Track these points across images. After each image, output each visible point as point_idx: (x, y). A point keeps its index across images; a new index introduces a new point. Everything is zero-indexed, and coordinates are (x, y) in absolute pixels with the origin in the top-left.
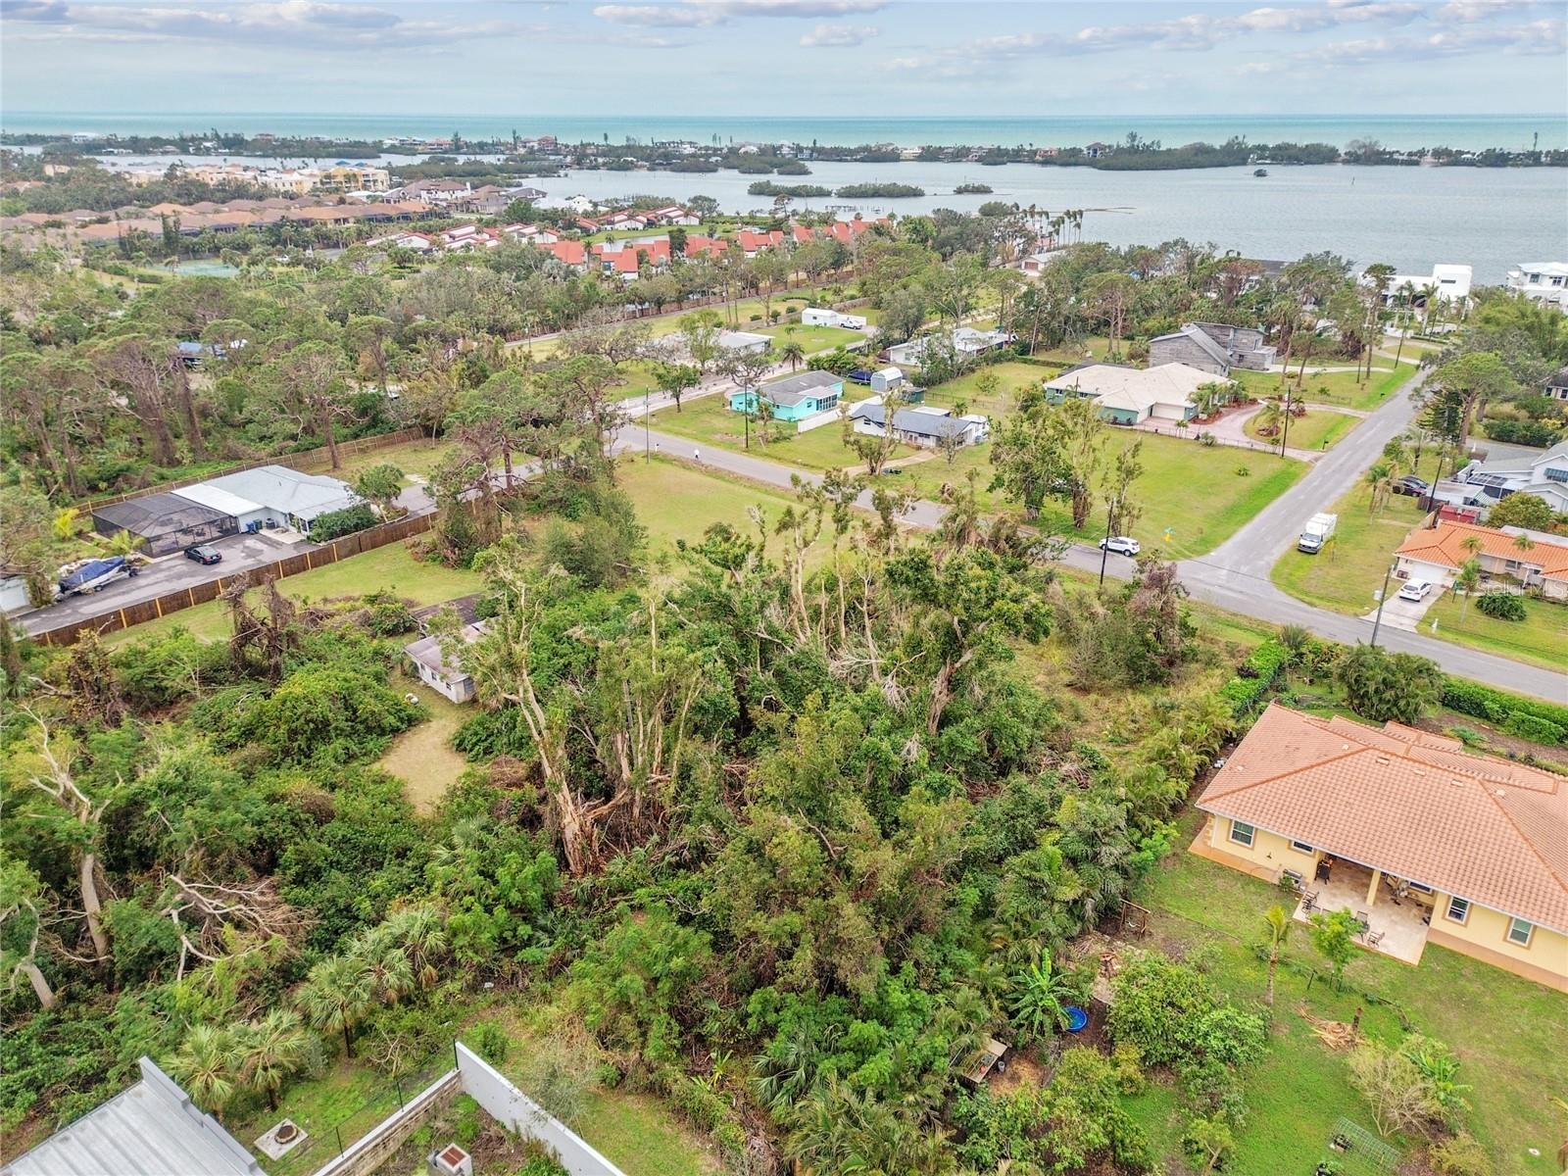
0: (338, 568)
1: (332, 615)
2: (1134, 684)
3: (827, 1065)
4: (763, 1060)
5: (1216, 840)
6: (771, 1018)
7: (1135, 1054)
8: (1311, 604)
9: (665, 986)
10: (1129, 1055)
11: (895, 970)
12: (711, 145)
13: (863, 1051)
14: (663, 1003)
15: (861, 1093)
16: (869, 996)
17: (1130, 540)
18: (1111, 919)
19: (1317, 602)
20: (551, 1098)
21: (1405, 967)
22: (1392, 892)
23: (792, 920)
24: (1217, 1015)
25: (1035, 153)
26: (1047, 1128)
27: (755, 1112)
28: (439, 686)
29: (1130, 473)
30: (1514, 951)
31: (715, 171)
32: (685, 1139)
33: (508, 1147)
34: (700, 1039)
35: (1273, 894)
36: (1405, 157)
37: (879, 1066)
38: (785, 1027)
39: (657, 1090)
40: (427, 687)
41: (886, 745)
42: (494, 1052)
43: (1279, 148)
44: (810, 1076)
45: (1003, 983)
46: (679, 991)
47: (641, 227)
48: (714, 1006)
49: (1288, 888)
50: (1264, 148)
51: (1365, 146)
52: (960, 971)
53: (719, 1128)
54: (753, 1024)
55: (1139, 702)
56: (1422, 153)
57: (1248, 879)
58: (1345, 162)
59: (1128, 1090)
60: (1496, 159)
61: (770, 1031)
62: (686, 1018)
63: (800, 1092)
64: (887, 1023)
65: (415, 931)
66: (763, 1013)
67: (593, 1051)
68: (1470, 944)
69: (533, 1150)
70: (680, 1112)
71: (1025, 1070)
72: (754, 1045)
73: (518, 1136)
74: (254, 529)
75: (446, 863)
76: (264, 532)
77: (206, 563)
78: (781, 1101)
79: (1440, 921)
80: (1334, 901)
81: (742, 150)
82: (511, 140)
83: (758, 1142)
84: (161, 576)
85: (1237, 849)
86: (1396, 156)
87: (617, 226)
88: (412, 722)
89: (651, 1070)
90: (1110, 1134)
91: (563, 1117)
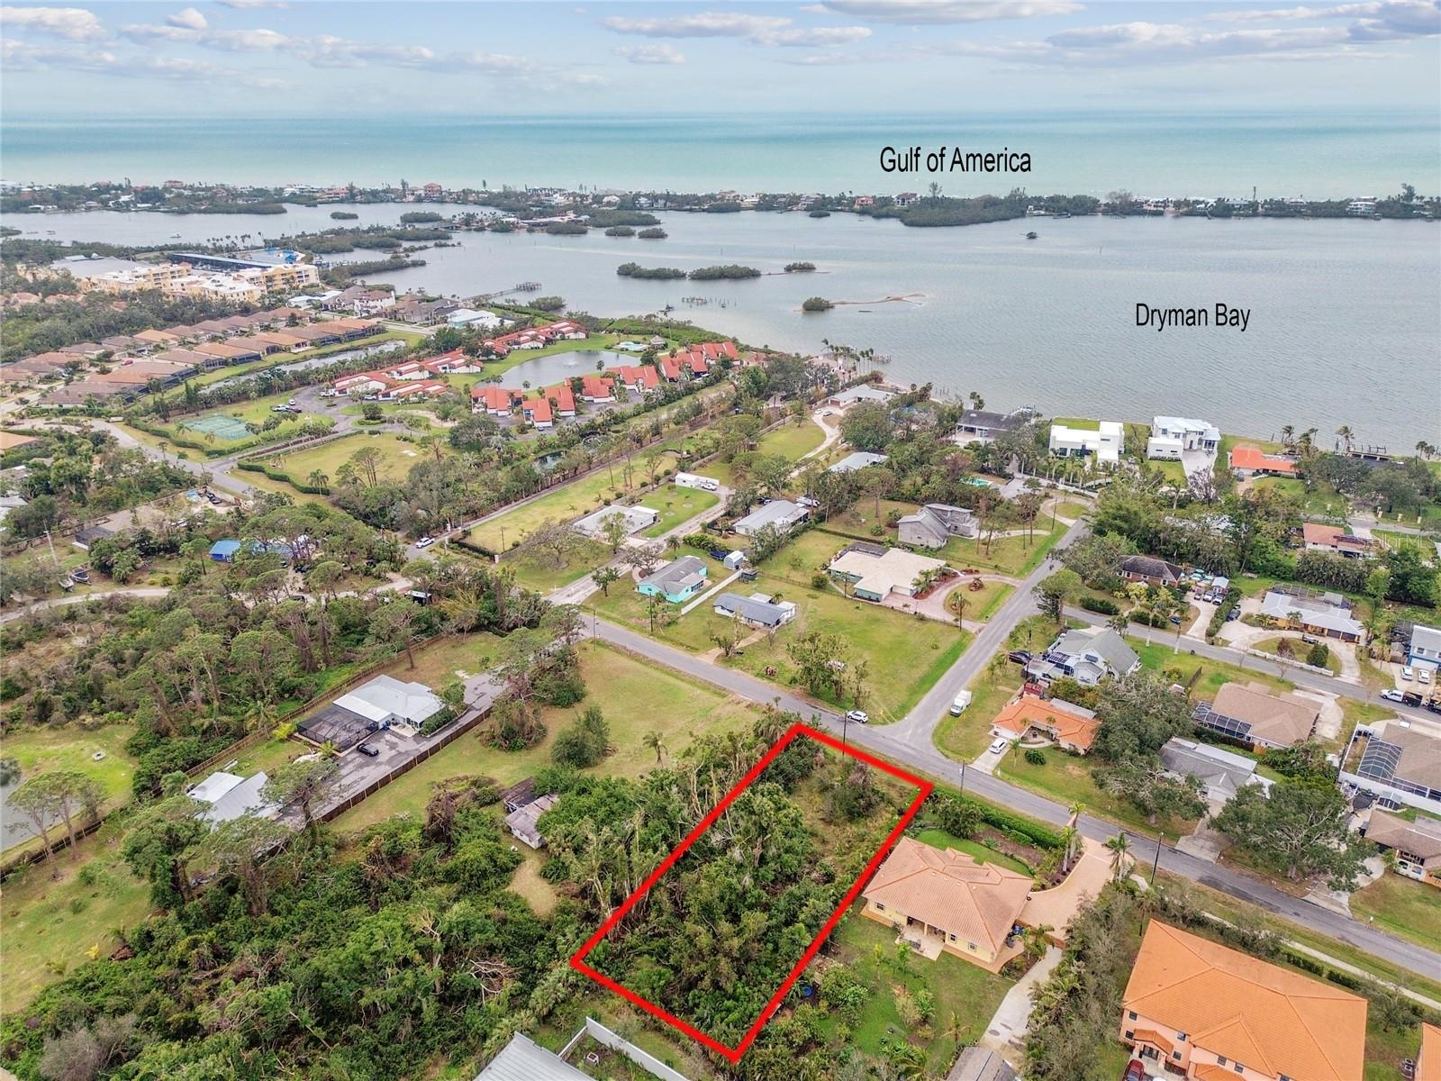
0: (444, 755)
1: (457, 796)
2: (851, 820)
3: (717, 1017)
4: (695, 1016)
5: (871, 909)
6: (697, 1001)
7: (826, 1003)
8: (947, 756)
9: (657, 991)
10: (824, 1004)
11: (740, 979)
12: (578, 191)
13: (729, 1011)
14: (657, 997)
15: (728, 1025)
16: (731, 991)
17: (863, 714)
18: (825, 949)
19: (950, 754)
20: (625, 1035)
21: (932, 961)
22: (934, 931)
23: (703, 965)
24: (853, 989)
25: (853, 201)
26: (792, 1033)
27: (693, 1035)
28: (525, 839)
29: (862, 676)
30: (970, 952)
31: (585, 232)
32: (670, 1046)
33: (609, 1052)
34: (671, 1009)
35: (889, 932)
36: (1152, 208)
37: (734, 1016)
38: (702, 1004)
39: (659, 1029)
40: (517, 838)
41: (734, 881)
42: (597, 1018)
43: (1051, 199)
44: (712, 1021)
45: (779, 981)
46: (663, 992)
47: (541, 346)
48: (676, 997)
49: (896, 930)
50: (1039, 199)
51: (1120, 197)
52: (764, 976)
53: (681, 1041)
54: (691, 1003)
55: (852, 830)
56: (1165, 204)
57: (881, 925)
58: (1105, 213)
59: (822, 1017)
60: (1223, 210)
61: (697, 1005)
62: (666, 1002)
63: (710, 1027)
64: (737, 1000)
65: (564, 976)
66: (694, 999)
67: (635, 1017)
68: (958, 950)
69: (618, 1053)
70: (667, 1036)
71: (788, 1012)
72: (692, 1012)
73: (611, 1048)
74: (386, 728)
75: (564, 944)
76: (392, 727)
77: (371, 755)
78: (703, 1030)
79: (948, 941)
80: (911, 935)
81: (606, 200)
82: (400, 187)
83: (696, 1044)
84: (351, 766)
85: (878, 912)
86: (1145, 207)
87: (522, 346)
88: (517, 862)
89: (655, 1022)
90: (812, 1034)
91: (630, 1041)
